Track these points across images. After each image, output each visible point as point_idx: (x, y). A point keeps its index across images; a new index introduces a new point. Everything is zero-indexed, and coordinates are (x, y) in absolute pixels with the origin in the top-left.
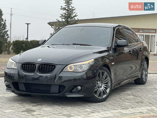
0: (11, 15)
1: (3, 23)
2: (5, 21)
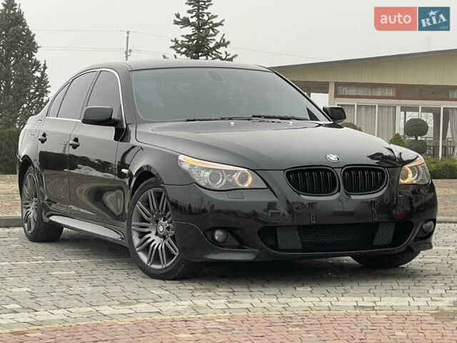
0: (126, 53)
1: (38, 74)
2: (45, 68)
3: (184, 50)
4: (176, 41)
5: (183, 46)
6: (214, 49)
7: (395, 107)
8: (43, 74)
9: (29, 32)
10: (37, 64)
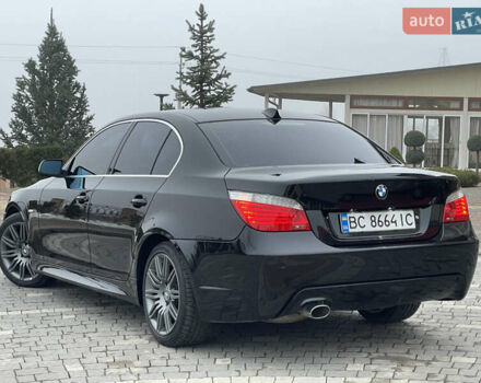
1: (78, 95)
2: (84, 89)
3: (188, 81)
4: (181, 74)
5: (187, 78)
6: (216, 80)
7: (402, 117)
8: (82, 95)
9: (69, 58)
10: (77, 85)
